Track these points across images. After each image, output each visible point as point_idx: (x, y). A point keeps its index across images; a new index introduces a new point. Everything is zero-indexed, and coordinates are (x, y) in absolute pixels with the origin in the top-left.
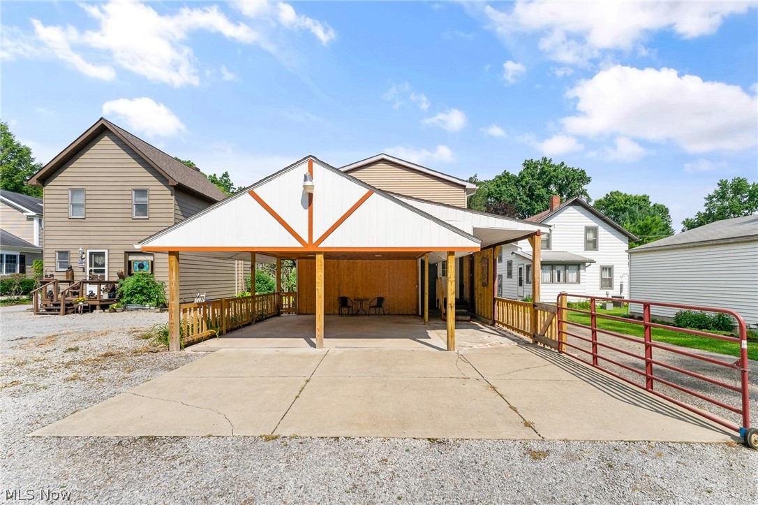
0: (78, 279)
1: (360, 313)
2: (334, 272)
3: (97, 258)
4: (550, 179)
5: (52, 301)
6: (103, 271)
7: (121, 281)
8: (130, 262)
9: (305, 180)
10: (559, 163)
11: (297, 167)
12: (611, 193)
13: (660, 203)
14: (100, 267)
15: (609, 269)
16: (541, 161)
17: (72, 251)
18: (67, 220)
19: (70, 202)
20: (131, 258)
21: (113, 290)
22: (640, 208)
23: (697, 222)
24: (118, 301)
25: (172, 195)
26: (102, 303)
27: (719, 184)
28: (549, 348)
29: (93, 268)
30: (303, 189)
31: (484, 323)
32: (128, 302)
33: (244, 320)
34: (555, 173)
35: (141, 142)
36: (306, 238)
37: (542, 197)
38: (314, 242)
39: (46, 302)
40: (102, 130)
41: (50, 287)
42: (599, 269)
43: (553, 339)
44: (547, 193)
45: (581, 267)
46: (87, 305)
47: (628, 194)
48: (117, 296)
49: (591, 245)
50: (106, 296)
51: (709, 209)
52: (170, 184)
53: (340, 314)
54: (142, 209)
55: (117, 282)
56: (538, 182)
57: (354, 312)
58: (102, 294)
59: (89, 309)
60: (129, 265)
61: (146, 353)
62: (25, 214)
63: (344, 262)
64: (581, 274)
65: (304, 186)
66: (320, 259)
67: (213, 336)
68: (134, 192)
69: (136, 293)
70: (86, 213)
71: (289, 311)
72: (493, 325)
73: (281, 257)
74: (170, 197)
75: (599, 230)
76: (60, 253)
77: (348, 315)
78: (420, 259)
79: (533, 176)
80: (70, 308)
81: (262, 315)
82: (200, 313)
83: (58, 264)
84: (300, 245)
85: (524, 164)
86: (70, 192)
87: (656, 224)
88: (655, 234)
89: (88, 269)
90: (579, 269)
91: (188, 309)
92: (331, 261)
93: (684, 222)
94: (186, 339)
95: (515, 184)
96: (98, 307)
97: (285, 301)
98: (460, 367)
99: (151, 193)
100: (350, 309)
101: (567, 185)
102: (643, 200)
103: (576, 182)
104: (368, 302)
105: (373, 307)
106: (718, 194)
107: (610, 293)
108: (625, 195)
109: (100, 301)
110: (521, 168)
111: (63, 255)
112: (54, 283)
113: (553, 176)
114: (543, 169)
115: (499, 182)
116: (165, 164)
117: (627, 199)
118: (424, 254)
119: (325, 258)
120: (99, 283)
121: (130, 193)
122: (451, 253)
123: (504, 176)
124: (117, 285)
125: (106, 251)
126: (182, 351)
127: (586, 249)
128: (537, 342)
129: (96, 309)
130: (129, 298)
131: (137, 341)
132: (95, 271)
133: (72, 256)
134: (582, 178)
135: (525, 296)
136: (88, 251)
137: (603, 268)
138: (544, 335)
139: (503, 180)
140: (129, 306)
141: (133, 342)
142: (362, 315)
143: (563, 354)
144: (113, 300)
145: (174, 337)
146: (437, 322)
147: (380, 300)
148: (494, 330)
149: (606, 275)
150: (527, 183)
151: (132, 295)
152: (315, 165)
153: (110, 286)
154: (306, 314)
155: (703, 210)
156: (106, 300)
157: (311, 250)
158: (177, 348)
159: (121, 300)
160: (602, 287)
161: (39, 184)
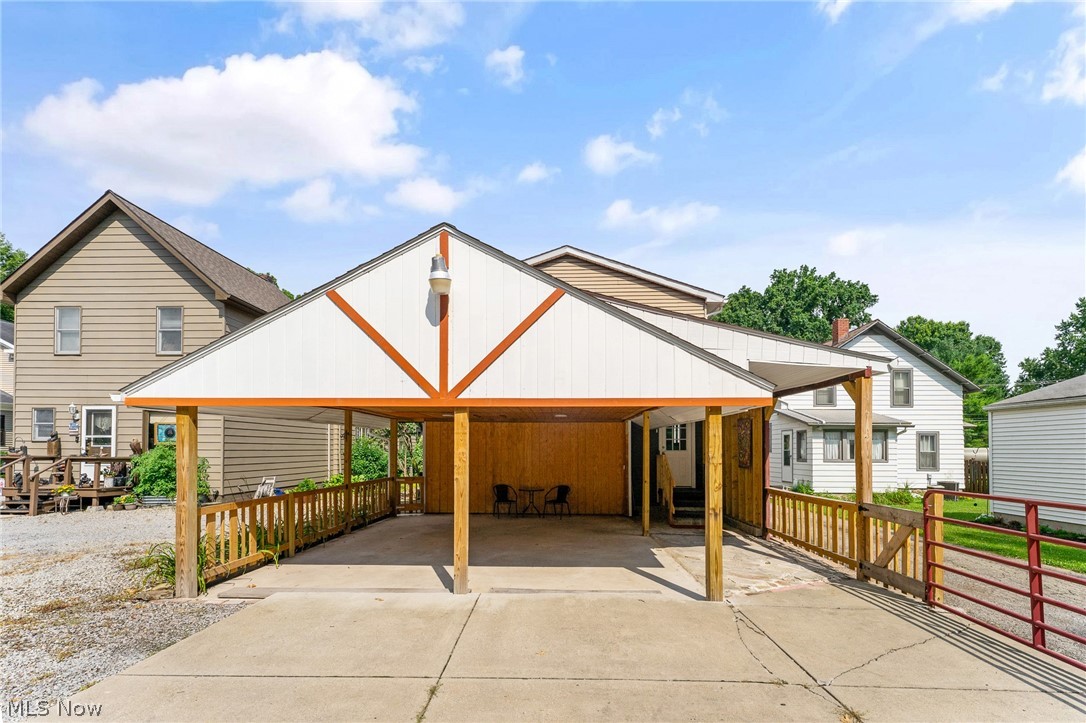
0: (66, 454)
1: (529, 511)
2: (486, 443)
3: (99, 420)
4: (815, 299)
5: (20, 490)
6: (108, 441)
7: (137, 458)
8: (151, 427)
9: (434, 268)
10: (828, 274)
11: (418, 245)
12: (909, 319)
13: (986, 334)
14: (104, 433)
15: (932, 438)
16: (798, 271)
17: (58, 408)
18: (52, 357)
19: (57, 328)
20: (154, 420)
21: (124, 471)
22: (956, 342)
23: (1044, 364)
24: (130, 490)
25: (220, 316)
26: (102, 495)
27: (1078, 305)
28: (898, 592)
29: (92, 437)
30: (429, 286)
31: (745, 533)
32: (145, 493)
33: (330, 528)
34: (821, 290)
35: (175, 231)
36: (434, 382)
37: (803, 326)
38: (450, 388)
39: (10, 493)
40: (109, 211)
41: (18, 467)
42: (914, 437)
43: (910, 574)
44: (810, 320)
45: (890, 434)
46: (76, 498)
47: (936, 321)
48: (129, 483)
49: (901, 398)
50: (109, 483)
51: (1063, 344)
52: (217, 297)
53: (496, 514)
54: (172, 338)
55: (129, 460)
56: (796, 303)
57: (520, 511)
58: (102, 478)
59: (79, 504)
60: (151, 430)
61: (128, 603)
62: (6, 351)
63: (502, 427)
64: (890, 446)
65: (433, 281)
66: (461, 421)
67: (269, 561)
68: (159, 311)
69: (158, 478)
70: (82, 346)
71: (410, 508)
72: (763, 536)
73: (397, 416)
74: (217, 319)
75: (914, 373)
76: (40, 411)
77: (509, 514)
78: (630, 422)
79: (787, 294)
80: (46, 503)
81: (364, 517)
82: (243, 520)
83: (37, 429)
84: (424, 395)
85: (773, 277)
86: (57, 312)
87: (984, 367)
88: (981, 382)
89: (84, 437)
90: (886, 438)
91: (218, 514)
92: (480, 423)
93: (1022, 365)
94: (211, 573)
95: (760, 307)
96: (94, 501)
97: (405, 489)
98: (751, 648)
99: (187, 312)
100: (513, 505)
101: (840, 308)
102: (960, 330)
103: (854, 303)
104: (543, 494)
105: (550, 502)
106: (1077, 319)
107: (933, 476)
108: (932, 322)
109: (99, 491)
110: (768, 283)
111: (43, 414)
112: (24, 461)
113: (821, 294)
114: (802, 283)
115: (735, 304)
116: (212, 266)
117: (935, 328)
118: (640, 411)
119: (471, 420)
120: (98, 461)
121: (153, 312)
122: (714, 410)
123: (742, 295)
124: (129, 464)
125: (114, 408)
126: (202, 597)
127: (894, 405)
128: (867, 578)
129: (90, 504)
130: (147, 487)
131: (125, 574)
132: (96, 441)
133: (58, 416)
134: (863, 297)
135: (795, 482)
136: (85, 408)
137: (922, 437)
138: (886, 566)
139: (741, 300)
140: (147, 499)
141: (117, 575)
142: (531, 515)
143: (937, 609)
144: (121, 490)
145: (185, 569)
146: (663, 531)
147: (563, 491)
148: (770, 548)
149: (926, 448)
150: (778, 305)
151: (152, 480)
152: (453, 242)
153: (118, 467)
154: (439, 513)
155: (1054, 345)
156: (108, 490)
157: (445, 403)
158: (191, 591)
159: (135, 489)
160: (920, 467)
161: (9, 299)
